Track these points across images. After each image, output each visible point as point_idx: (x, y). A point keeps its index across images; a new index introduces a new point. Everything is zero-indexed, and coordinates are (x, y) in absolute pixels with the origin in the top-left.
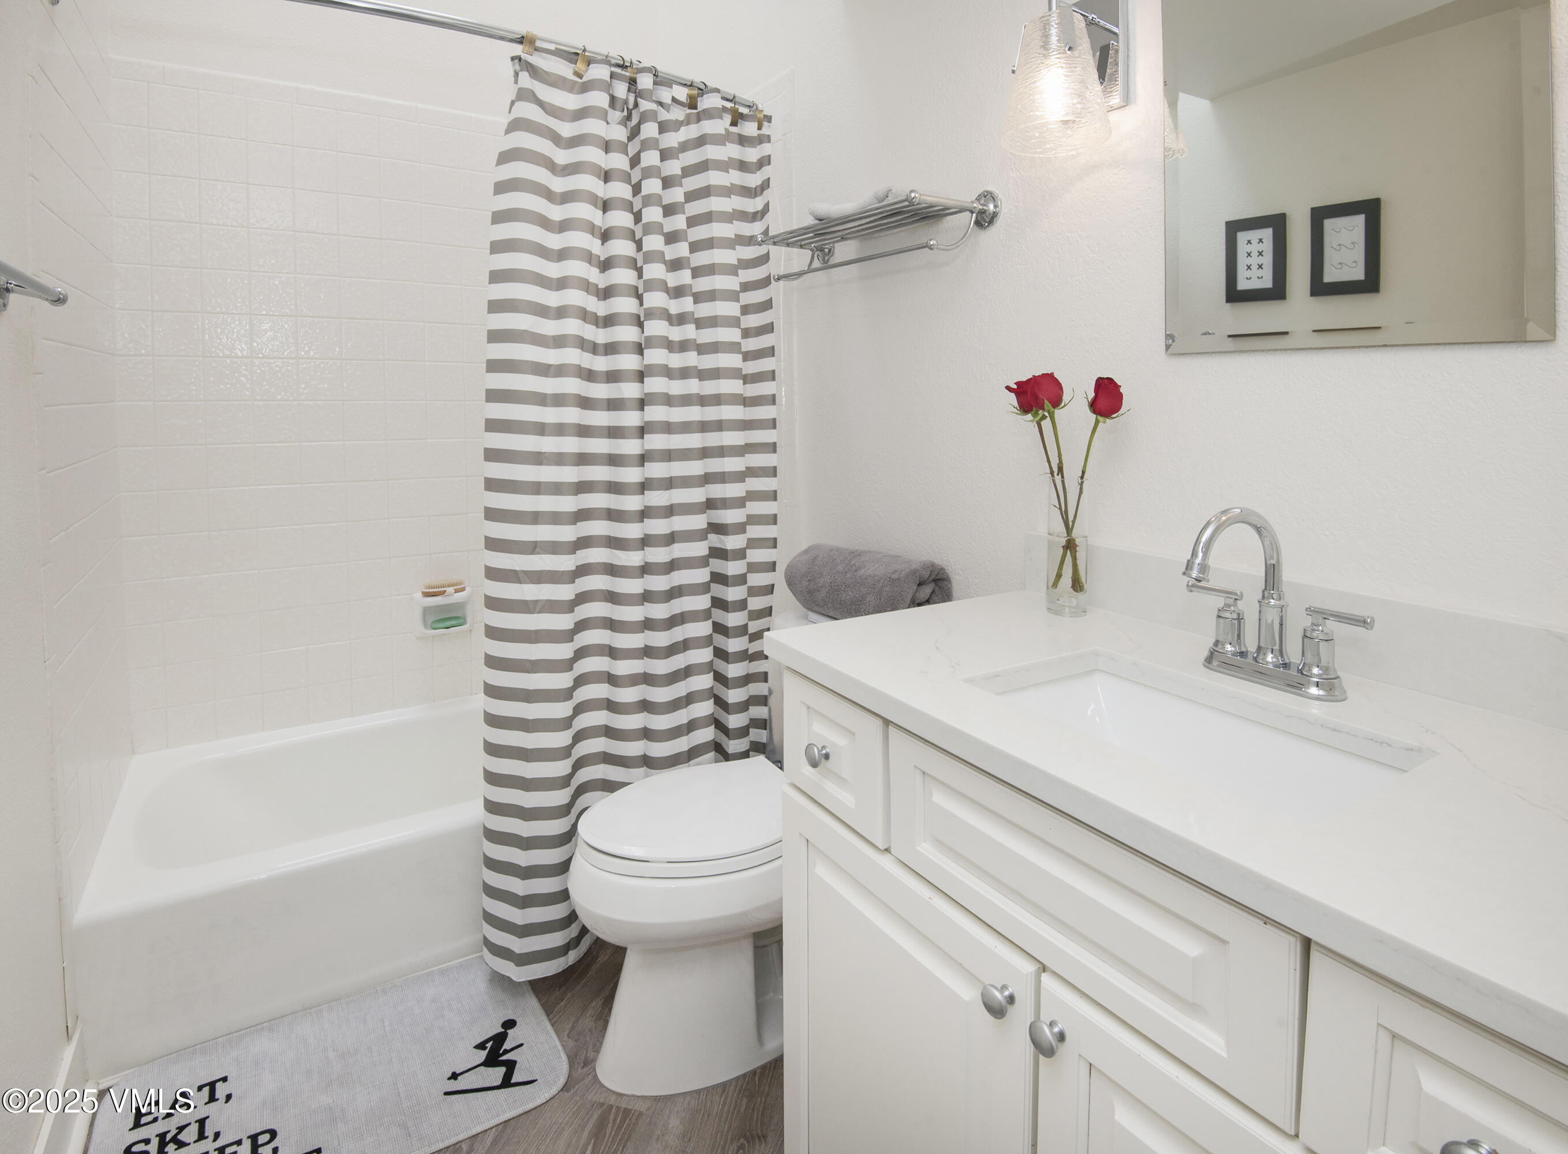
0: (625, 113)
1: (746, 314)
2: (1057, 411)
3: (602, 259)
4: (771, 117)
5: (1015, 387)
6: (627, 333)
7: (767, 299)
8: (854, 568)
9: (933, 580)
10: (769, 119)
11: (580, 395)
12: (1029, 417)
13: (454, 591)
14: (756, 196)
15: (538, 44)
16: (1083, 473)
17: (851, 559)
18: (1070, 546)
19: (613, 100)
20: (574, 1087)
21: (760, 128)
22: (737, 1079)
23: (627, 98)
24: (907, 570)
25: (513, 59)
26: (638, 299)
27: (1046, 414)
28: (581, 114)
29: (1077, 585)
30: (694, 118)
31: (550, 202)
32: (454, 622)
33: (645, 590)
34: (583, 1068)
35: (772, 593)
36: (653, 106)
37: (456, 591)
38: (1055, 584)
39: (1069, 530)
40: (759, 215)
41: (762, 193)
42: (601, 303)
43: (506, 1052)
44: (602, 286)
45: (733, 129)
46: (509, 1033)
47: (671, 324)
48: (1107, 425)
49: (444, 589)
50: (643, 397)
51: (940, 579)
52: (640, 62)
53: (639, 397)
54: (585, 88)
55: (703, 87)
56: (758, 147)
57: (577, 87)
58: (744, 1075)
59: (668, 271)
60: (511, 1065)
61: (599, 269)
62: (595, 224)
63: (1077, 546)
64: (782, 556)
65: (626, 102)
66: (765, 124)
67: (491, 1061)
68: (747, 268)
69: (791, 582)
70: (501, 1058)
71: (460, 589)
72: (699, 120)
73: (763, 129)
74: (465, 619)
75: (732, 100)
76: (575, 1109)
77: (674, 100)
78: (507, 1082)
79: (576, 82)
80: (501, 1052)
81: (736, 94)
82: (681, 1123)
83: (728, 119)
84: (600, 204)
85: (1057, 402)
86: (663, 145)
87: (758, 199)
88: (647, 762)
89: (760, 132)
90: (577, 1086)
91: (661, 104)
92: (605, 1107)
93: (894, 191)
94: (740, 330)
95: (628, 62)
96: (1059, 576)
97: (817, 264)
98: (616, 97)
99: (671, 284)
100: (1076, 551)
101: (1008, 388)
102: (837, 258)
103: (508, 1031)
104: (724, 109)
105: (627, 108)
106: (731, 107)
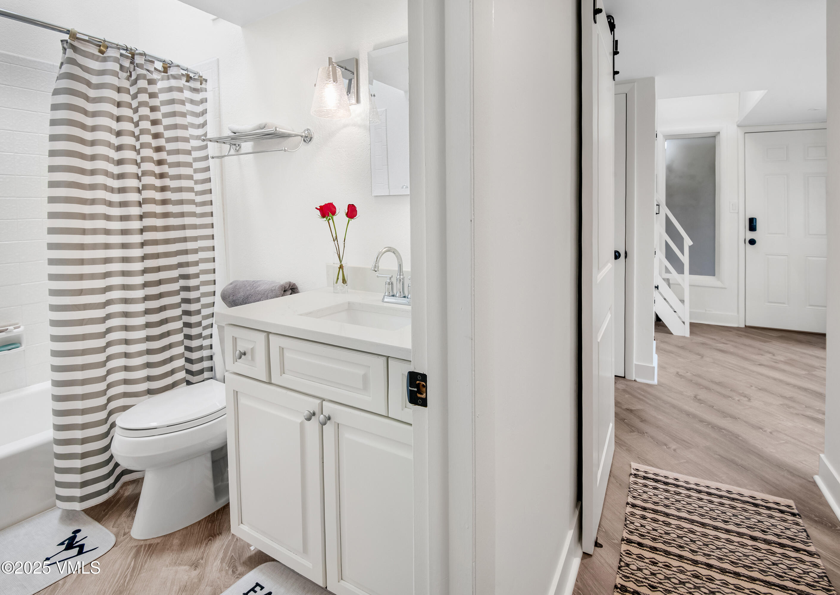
0: (129, 74)
1: (195, 173)
2: (334, 217)
3: (116, 145)
4: (207, 80)
5: (319, 208)
6: (133, 183)
7: (207, 166)
8: (255, 288)
9: (291, 289)
10: (206, 81)
11: (106, 214)
12: (325, 219)
13: (13, 328)
14: (199, 116)
15: (79, 36)
16: (345, 239)
17: (253, 284)
18: (341, 267)
19: (122, 67)
20: (120, 544)
21: (201, 84)
22: (206, 518)
23: (129, 66)
24: (279, 285)
25: (62, 41)
26: (137, 166)
27: (330, 218)
28: (102, 73)
29: (344, 281)
30: (166, 78)
31: (86, 116)
32: (13, 346)
33: (145, 309)
34: (123, 536)
35: (214, 306)
36: (145, 72)
37: (15, 328)
38: (337, 282)
39: (341, 261)
40: (201, 126)
41: (203, 115)
42: (116, 167)
43: (77, 542)
44: (116, 158)
45: (187, 84)
46: (77, 536)
47: (156, 178)
48: (352, 221)
49: (7, 328)
50: (142, 214)
51: (293, 288)
52: (137, 50)
53: (139, 214)
54: (105, 60)
55: (171, 63)
56: (200, 93)
57: (100, 59)
58: (209, 516)
59: (154, 152)
60: (81, 547)
61: (114, 150)
62: (112, 128)
63: (343, 267)
64: (219, 289)
65: (128, 68)
66: (204, 82)
67: (69, 547)
68: (195, 151)
69: (224, 298)
70: (74, 546)
71: (17, 327)
72: (168, 79)
73: (203, 85)
74: (20, 343)
75: (187, 70)
76: (122, 552)
77: (155, 69)
78: (80, 552)
79: (99, 56)
80: (74, 543)
81: (188, 67)
82: (179, 540)
83: (185, 79)
84: (115, 118)
85: (334, 213)
86: (149, 91)
87: (201, 118)
88: (150, 392)
89: (201, 86)
90: (121, 544)
91: (148, 70)
92: (138, 546)
93: (268, 125)
94: (193, 181)
95: (129, 48)
96: (338, 279)
97: (232, 152)
98: (123, 66)
99: (155, 159)
100: (343, 269)
101: (316, 208)
102: (243, 150)
103: (76, 534)
104: (183, 75)
105: (129, 71)
106: (186, 74)
